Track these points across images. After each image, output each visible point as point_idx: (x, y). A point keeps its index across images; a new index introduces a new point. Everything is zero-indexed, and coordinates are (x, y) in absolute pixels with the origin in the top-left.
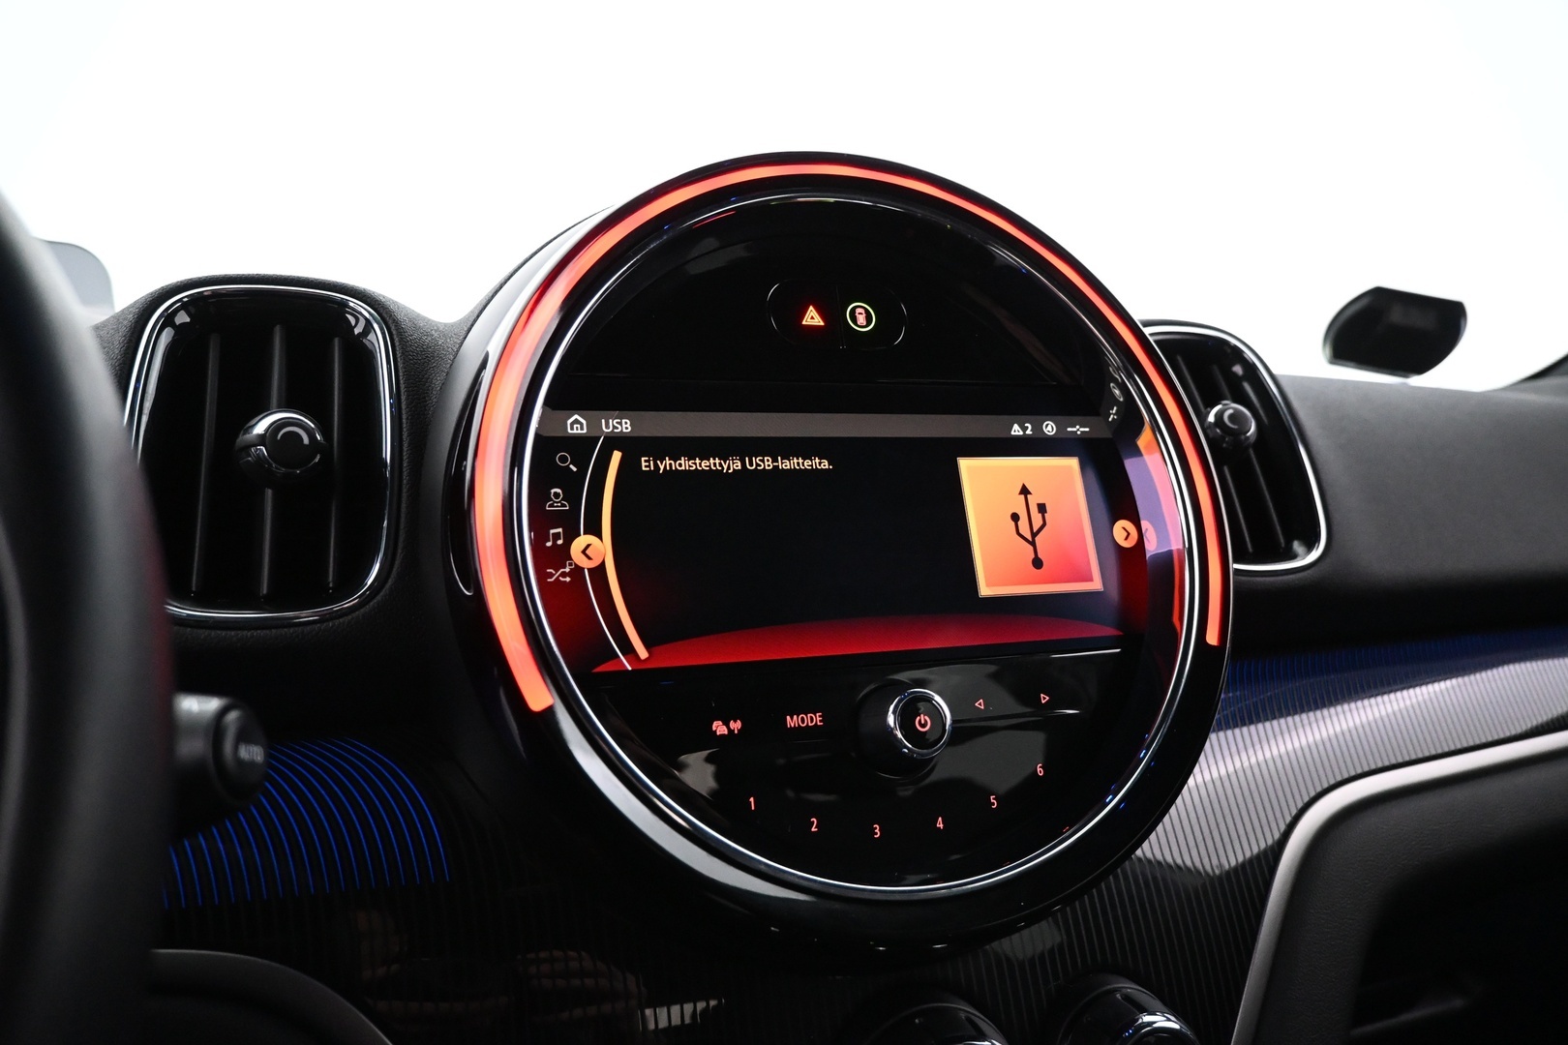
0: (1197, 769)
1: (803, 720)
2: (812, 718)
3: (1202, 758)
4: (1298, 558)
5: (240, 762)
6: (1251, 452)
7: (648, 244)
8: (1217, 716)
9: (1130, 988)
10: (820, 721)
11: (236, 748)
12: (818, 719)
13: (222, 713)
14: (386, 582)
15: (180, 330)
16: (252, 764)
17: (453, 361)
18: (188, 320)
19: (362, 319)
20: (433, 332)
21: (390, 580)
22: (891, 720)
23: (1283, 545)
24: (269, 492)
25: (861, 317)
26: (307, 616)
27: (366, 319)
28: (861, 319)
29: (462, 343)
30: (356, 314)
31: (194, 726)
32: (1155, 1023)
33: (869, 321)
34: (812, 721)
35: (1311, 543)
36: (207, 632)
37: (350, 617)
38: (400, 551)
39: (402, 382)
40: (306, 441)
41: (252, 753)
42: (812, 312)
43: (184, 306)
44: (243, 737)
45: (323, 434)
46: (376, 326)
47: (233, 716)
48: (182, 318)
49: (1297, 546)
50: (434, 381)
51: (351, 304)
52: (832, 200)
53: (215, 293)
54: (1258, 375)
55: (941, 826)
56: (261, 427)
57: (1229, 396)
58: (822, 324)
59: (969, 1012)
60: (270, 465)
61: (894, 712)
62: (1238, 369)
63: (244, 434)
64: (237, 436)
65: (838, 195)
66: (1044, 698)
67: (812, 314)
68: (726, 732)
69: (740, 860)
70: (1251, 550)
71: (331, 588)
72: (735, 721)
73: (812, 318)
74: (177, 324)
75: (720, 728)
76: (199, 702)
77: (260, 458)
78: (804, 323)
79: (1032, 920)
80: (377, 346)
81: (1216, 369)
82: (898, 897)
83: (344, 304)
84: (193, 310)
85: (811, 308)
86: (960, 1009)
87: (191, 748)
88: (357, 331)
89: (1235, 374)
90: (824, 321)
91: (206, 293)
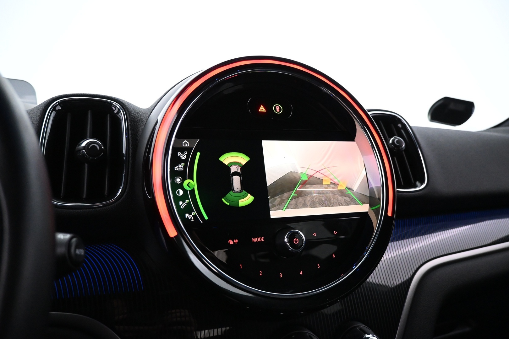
0: (384, 255)
1: (258, 240)
2: (260, 239)
3: (386, 252)
4: (418, 187)
5: (76, 255)
6: (403, 152)
7: (209, 85)
8: (391, 238)
9: (362, 326)
10: (263, 240)
11: (75, 251)
12: (263, 239)
13: (71, 239)
14: (124, 194)
15: (58, 112)
16: (80, 255)
17: (146, 122)
18: (60, 108)
19: (117, 108)
20: (140, 112)
21: (125, 193)
22: (286, 240)
23: (413, 183)
24: (86, 165)
25: (278, 109)
26: (98, 205)
27: (118, 108)
28: (278, 110)
29: (149, 116)
30: (115, 107)
31: (62, 243)
32: (370, 337)
33: (280, 110)
34: (260, 240)
35: (422, 182)
36: (66, 210)
37: (112, 205)
38: (128, 184)
39: (129, 129)
40: (98, 148)
41: (80, 252)
42: (262, 107)
43: (59, 104)
44: (77, 247)
45: (104, 146)
46: (121, 111)
47: (74, 240)
48: (59, 108)
49: (418, 183)
50: (140, 129)
51: (114, 104)
52: (269, 71)
53: (69, 100)
54: (406, 128)
55: (302, 274)
56: (84, 144)
57: (396, 134)
58: (265, 111)
59: (310, 334)
60: (87, 156)
61: (287, 237)
62: (400, 125)
63: (78, 146)
64: (76, 147)
65: (271, 70)
66: (335, 233)
67: (262, 108)
68: (233, 243)
69: (236, 285)
70: (403, 184)
71: (106, 196)
72: (236, 240)
73: (262, 109)
74: (57, 110)
75: (231, 242)
76: (63, 236)
77: (83, 153)
78: (259, 111)
79: (331, 304)
80: (122, 117)
81: (393, 126)
82: (288, 297)
83: (111, 104)
84: (62, 105)
85: (262, 106)
86: (307, 333)
87: (61, 250)
88: (115, 112)
89: (399, 127)
90: (266, 110)
91: (67, 100)
